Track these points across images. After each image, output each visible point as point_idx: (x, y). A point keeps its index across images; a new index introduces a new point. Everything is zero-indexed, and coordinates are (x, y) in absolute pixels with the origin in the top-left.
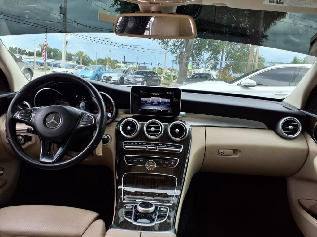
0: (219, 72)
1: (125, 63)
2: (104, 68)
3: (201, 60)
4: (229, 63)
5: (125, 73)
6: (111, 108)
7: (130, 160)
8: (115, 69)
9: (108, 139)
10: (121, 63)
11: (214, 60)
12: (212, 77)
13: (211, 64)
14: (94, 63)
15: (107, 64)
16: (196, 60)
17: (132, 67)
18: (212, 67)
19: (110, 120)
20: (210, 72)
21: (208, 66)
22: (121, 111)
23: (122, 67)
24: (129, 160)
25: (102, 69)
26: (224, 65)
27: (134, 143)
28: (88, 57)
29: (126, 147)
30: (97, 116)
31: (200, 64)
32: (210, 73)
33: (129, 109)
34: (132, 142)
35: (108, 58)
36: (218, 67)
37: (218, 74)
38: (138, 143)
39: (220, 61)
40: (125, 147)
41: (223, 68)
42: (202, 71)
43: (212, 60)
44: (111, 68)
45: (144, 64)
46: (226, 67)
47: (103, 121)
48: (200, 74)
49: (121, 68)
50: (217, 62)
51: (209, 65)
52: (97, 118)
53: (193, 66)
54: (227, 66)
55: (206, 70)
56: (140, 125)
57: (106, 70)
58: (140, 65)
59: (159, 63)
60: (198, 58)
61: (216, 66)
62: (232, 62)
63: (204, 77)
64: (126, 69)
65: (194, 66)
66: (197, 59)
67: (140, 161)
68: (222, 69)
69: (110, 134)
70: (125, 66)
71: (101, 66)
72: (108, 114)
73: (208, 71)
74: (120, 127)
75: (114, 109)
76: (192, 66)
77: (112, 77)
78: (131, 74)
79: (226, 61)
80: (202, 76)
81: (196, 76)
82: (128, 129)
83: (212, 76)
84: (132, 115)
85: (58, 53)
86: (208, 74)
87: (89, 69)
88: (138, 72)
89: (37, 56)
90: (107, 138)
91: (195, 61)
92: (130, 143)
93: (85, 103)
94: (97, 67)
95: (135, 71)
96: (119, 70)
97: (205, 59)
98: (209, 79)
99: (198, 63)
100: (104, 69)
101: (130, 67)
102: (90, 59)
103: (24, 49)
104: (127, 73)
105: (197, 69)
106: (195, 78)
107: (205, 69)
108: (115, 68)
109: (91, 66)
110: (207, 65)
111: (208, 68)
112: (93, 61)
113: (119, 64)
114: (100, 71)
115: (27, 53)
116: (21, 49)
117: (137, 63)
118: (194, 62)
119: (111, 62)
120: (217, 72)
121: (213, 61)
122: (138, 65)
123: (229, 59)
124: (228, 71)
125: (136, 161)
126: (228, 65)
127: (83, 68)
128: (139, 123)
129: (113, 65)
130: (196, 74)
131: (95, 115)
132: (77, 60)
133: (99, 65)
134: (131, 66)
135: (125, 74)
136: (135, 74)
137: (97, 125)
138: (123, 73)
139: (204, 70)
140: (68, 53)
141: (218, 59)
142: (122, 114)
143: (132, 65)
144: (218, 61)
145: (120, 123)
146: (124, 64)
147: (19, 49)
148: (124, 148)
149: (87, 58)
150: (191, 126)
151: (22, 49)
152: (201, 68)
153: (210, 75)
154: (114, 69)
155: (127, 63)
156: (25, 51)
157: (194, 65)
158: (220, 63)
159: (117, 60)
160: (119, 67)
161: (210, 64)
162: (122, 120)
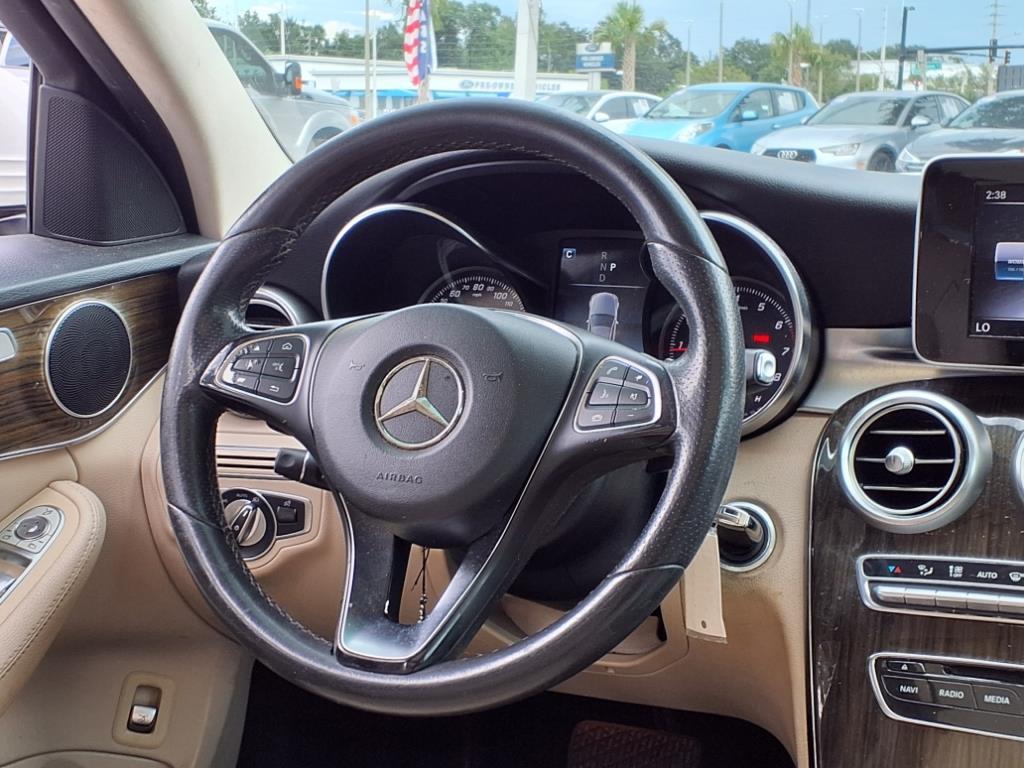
1: (904, 54)
2: (765, 96)
5: (908, 122)
6: (779, 325)
7: (909, 689)
8: (841, 99)
9: (756, 535)
10: (876, 56)
14: (707, 74)
15: (790, 70)
17: (952, 81)
19: (773, 407)
22: (847, 344)
23: (887, 83)
24: (903, 689)
25: (756, 106)
27: (940, 571)
28: (670, 37)
29: (884, 591)
30: (677, 373)
33: (910, 325)
34: (928, 564)
35: (797, 30)
38: (970, 572)
40: (875, 597)
44: (809, 95)
47: (719, 401)
49: (881, 92)
52: (679, 382)
56: (988, 443)
57: (776, 113)
58: (1013, 62)
64: (910, 90)
67: (989, 699)
69: (773, 504)
70: (906, 76)
71: (745, 86)
72: (756, 358)
74: (838, 457)
75: (803, 325)
77: (818, 153)
78: (947, 126)
82: (895, 469)
84: (928, 369)
85: (494, 27)
87: (675, 110)
88: (995, 105)
89: (380, 56)
90: (752, 526)
92: (909, 569)
93: (615, 297)
94: (725, 93)
95: (973, 100)
96: (864, 101)
100: (765, 107)
101: (940, 79)
102: (684, 47)
103: (313, 25)
104: (916, 121)
108: (840, 94)
109: (684, 90)
112: (697, 63)
113: (867, 68)
114: (739, 119)
115: (331, 42)
116: (299, 23)
117: (994, 48)
119: (811, 59)
122: (999, 61)
125: (959, 695)
127: (642, 107)
128: (978, 426)
129: (826, 75)
131: (669, 365)
132: (604, 65)
133: (737, 80)
134: (949, 70)
135: (906, 130)
136: (977, 125)
137: (680, 429)
138: (891, 122)
140: (552, 26)
142: (853, 363)
143: (958, 61)
145: (837, 423)
146: (902, 60)
147: (290, 24)
148: (870, 603)
149: (662, 49)
151: (306, 25)
154: (833, 96)
155: (920, 53)
156: (318, 31)
159: (854, 42)
160: (868, 83)
162: (852, 405)
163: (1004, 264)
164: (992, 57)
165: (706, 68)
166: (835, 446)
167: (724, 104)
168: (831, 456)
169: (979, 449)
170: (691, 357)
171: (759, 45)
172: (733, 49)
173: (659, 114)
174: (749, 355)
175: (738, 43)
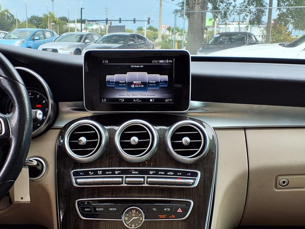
0: (267, 28)
1: (82, 21)
2: (41, 33)
3: (231, 8)
4: (285, 10)
5: (84, 41)
6: (44, 102)
7: (87, 210)
8: (64, 34)
9: (39, 167)
10: (74, 22)
11: (255, 5)
12: (254, 40)
13: (251, 13)
14: (22, 26)
15: (48, 25)
16: (220, 8)
17: (96, 30)
18: (254, 20)
19: (43, 127)
20: (249, 29)
21: (244, 18)
22: (65, 107)
23: (78, 30)
25: (39, 36)
26: (275, 14)
27: (95, 173)
28: (10, 14)
29: (79, 181)
30: (10, 118)
31: (228, 16)
32: (249, 31)
33: (83, 101)
34: (92, 171)
35: (50, 13)
36: (265, 19)
37: (265, 32)
38: (104, 172)
39: (268, 7)
40: (77, 183)
41: (274, 20)
42: (232, 28)
43: (252, 7)
44: (55, 33)
45: (120, 21)
46: (279, 18)
47: (24, 127)
48: (229, 35)
49: (76, 32)
50: (262, 8)
51: (247, 16)
52: (10, 121)
53: (215, 20)
54: (281, 16)
55: (241, 26)
56: (107, 134)
57: (45, 38)
58: (112, 25)
59: (149, 19)
60: (225, 4)
61: (261, 18)
62: (291, 7)
63: (238, 40)
64: (84, 32)
65: (217, 19)
66: (222, 5)
67: (111, 209)
68: (272, 22)
69: (45, 157)
70: (83, 28)
71: (35, 29)
72: (36, 112)
73: (246, 27)
74: (64, 141)
75: (51, 101)
76: (213, 20)
77: (59, 50)
78: (95, 43)
79: (278, 6)
80: (234, 37)
81: (221, 39)
82: (81, 143)
83: (253, 37)
84: (89, 113)
86: (245, 34)
87: (13, 36)
88: (108, 37)
90: (38, 165)
91: (219, 9)
92: (86, 173)
94: (29, 31)
95: (102, 36)
96: (71, 35)
97: (238, 5)
98: (247, 43)
99: (225, 14)
100: (41, 36)
101: (93, 29)
102: (15, 17)
104: (87, 41)
105: (224, 26)
106: (221, 43)
107: (239, 24)
108: (64, 33)
109: (16, 30)
110: (242, 16)
111: (245, 23)
112: (20, 22)
113: (71, 25)
114: (34, 40)
117: (107, 21)
118: (216, 12)
119: (55, 22)
120: (262, 29)
121: (253, 8)
122: (109, 24)
123: (284, 2)
124: (285, 25)
125: (102, 209)
126: (284, 13)
127: (2, 35)
128: (104, 129)
129: (59, 27)
130: (222, 35)
131: (7, 116)
133: (32, 28)
134: (95, 26)
135: (84, 44)
136: (104, 42)
137: (11, 136)
138: (79, 41)
139: (237, 26)
141: (264, 4)
142: (68, 112)
143: (97, 24)
144: (264, 6)
145: (63, 131)
146: (82, 23)
148: (75, 185)
149: (8, 17)
150: (215, 129)
152: (231, 23)
153: (250, 35)
154: (62, 33)
155: (86, 21)
157: (217, 17)
158: (267, 11)
159: (67, 18)
160: (72, 30)
161: (248, 14)
162: (68, 125)
163: (109, 82)
164: (107, 23)
165: (22, 24)
166: (63, 138)
167: (29, 35)
168: (62, 141)
169: (105, 136)
170: (14, 113)
171: (38, 17)
172: (31, 18)
173: (8, 37)
174: (33, 111)
175: (32, 17)
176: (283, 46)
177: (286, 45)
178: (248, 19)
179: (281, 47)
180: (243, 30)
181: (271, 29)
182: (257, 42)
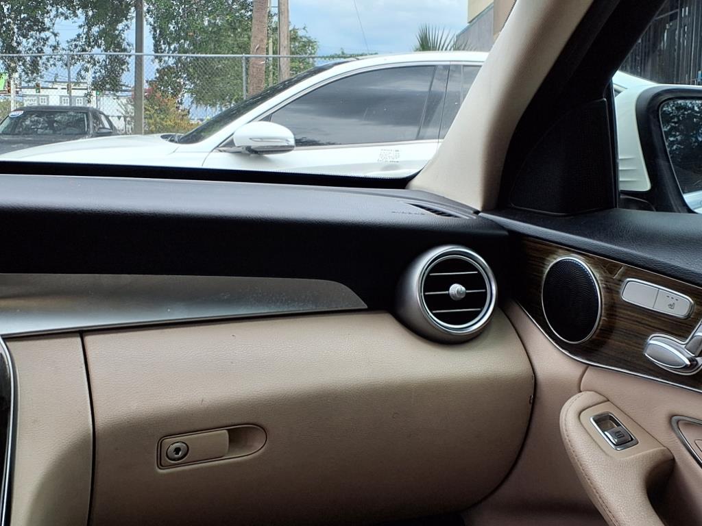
0: (135, 100)
3: (48, 50)
4: (171, 62)
11: (103, 47)
12: (107, 126)
13: (95, 65)
16: (20, 48)
18: (104, 83)
20: (94, 99)
21: (79, 73)
26: (151, 70)
31: (41, 68)
32: (93, 105)
36: (128, 78)
37: (130, 107)
39: (133, 52)
41: (150, 83)
42: (55, 97)
43: (96, 50)
46: (160, 79)
48: (47, 113)
50: (121, 55)
51: (87, 70)
53: (10, 77)
54: (163, 72)
55: (74, 93)
60: (31, 40)
61: (118, 76)
62: (184, 56)
63: (68, 125)
65: (16, 75)
66: (26, 43)
68: (146, 86)
73: (86, 95)
76: (5, 77)
79: (156, 51)
80: (58, 118)
81: (28, 122)
83: (103, 118)
86: (85, 111)
91: (19, 52)
97: (64, 45)
98: (91, 132)
99: (35, 63)
105: (33, 92)
106: (28, 131)
107: (69, 89)
110: (75, 69)
111: (82, 86)
118: (12, 59)
120: (124, 101)
121: (99, 53)
123: (169, 44)
124: (175, 95)
126: (169, 68)
130: (29, 112)
139: (65, 92)
141: (124, 45)
144: (125, 50)
152: (50, 85)
153: (96, 115)
157: (14, 70)
158: (132, 61)
161: (88, 65)
176: (171, 141)
177: (176, 139)
178: (89, 77)
179: (166, 143)
180: (80, 103)
181: (144, 102)
182: (112, 131)
